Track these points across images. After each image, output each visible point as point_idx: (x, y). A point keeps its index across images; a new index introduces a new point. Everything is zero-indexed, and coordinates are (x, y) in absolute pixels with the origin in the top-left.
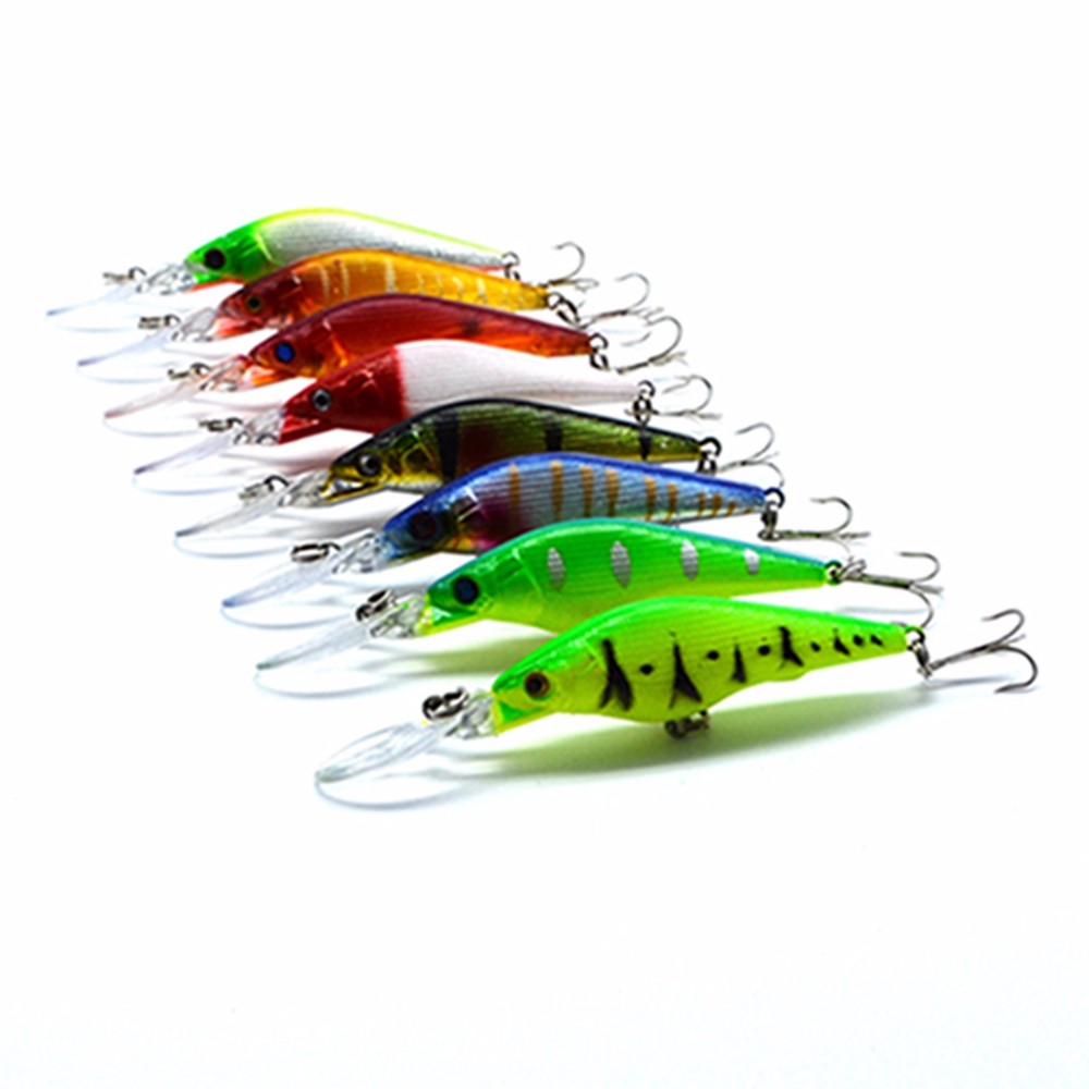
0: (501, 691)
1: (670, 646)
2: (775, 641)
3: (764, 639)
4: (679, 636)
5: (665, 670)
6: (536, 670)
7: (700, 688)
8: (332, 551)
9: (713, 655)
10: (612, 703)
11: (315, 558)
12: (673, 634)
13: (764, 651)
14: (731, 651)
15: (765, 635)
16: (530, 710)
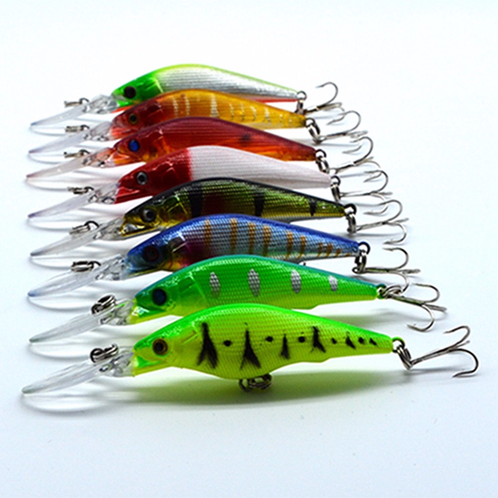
0: (138, 349)
1: (244, 330)
2: (309, 335)
3: (302, 333)
4: (249, 326)
5: (239, 345)
6: (161, 338)
7: (260, 358)
8: (96, 266)
9: (270, 339)
10: (205, 362)
11: (86, 269)
12: (246, 324)
13: (302, 339)
14: (282, 337)
15: (304, 330)
16: (154, 362)
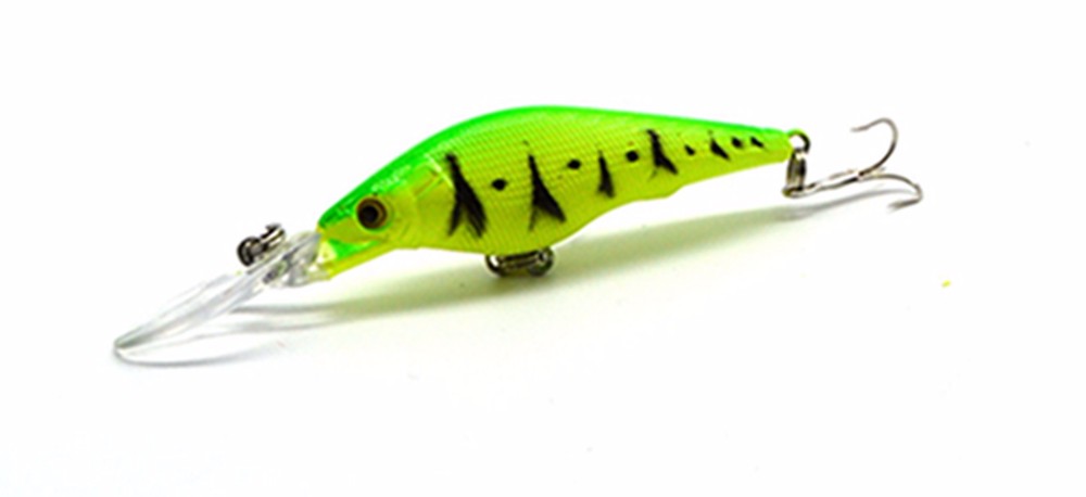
0: (329, 225)
1: (525, 156)
2: (643, 146)
3: (631, 144)
4: (532, 145)
5: (521, 185)
6: (370, 196)
7: (562, 204)
9: (574, 165)
10: (462, 228)
12: (526, 143)
13: (632, 156)
14: (595, 158)
15: (632, 139)
16: (365, 244)
